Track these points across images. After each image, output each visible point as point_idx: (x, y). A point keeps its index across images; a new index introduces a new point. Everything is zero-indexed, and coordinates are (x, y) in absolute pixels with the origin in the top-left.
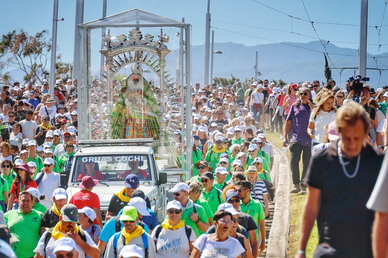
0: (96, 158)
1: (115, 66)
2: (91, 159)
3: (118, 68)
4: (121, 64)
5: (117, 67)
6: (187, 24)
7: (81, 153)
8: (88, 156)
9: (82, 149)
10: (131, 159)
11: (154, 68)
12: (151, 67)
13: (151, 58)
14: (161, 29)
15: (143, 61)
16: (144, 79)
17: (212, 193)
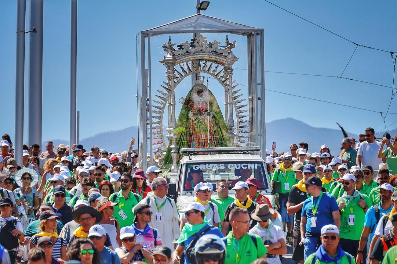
0: (207, 165)
1: (177, 76)
2: (203, 167)
3: (180, 78)
4: (183, 74)
5: (178, 78)
6: (261, 29)
7: (191, 160)
8: (199, 164)
9: (191, 157)
10: (244, 166)
11: (220, 79)
12: (216, 77)
13: (216, 68)
14: (227, 36)
15: (207, 71)
16: (209, 90)
17: (373, 186)
